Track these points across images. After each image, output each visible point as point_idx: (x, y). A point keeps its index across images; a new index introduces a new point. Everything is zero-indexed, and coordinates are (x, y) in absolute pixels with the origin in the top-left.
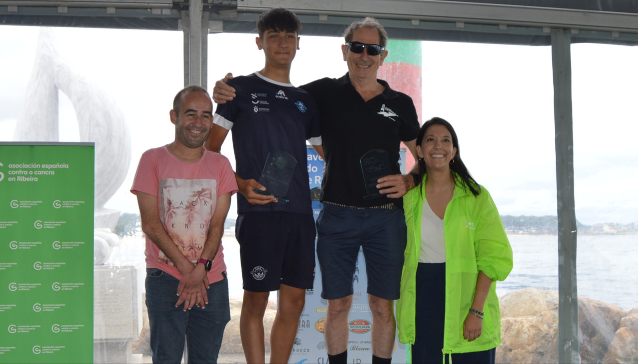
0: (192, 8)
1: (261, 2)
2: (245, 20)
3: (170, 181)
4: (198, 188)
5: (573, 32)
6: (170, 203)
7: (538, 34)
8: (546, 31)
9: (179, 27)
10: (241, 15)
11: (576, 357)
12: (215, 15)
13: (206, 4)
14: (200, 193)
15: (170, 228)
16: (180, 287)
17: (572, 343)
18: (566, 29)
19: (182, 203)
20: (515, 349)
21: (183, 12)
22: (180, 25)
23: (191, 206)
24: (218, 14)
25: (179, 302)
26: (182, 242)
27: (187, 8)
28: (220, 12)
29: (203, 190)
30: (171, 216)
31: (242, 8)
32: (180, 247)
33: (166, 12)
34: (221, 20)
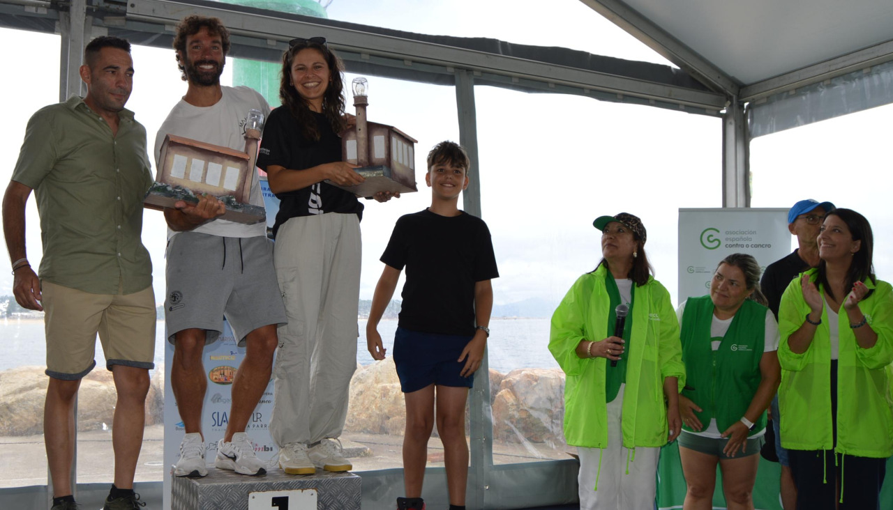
0: (73, 9)
1: (153, 10)
2: (135, 30)
5: (476, 73)
7: (443, 73)
8: (450, 70)
9: (56, 30)
10: (130, 23)
11: (487, 408)
12: (99, 21)
13: (91, 7)
17: (483, 392)
18: (469, 70)
20: (394, 416)
21: (62, 14)
22: (57, 28)
24: (103, 19)
27: (67, 9)
28: (105, 18)
31: (132, 15)
33: (43, 12)
34: (106, 27)
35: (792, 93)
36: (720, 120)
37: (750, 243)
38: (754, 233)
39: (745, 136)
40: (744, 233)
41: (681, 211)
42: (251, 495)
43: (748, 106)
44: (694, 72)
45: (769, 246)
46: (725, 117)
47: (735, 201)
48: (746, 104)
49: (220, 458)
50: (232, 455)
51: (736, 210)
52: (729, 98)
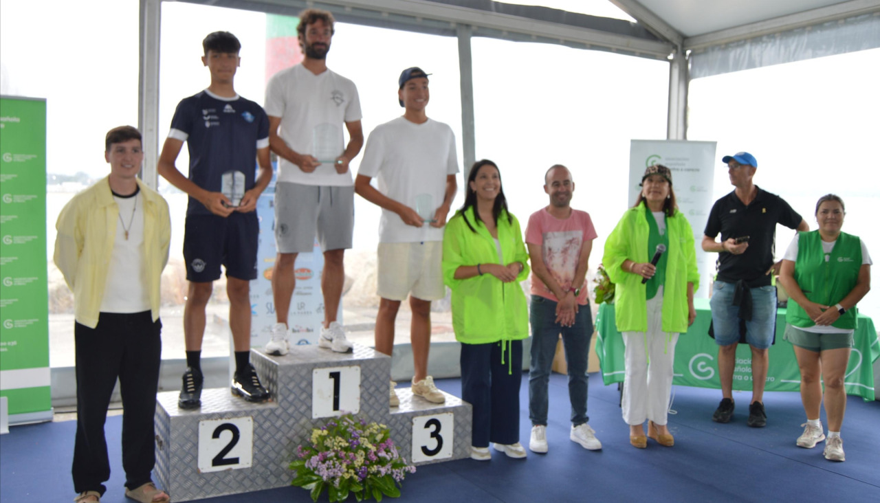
3: (550, 234)
4: (570, 238)
5: (474, 28)
6: (550, 249)
7: (447, 27)
8: (453, 26)
14: (571, 242)
15: (550, 267)
16: (558, 309)
18: (468, 26)
19: (558, 249)
23: (565, 251)
25: (557, 320)
26: (559, 277)
29: (573, 239)
30: (551, 259)
32: (558, 281)
35: (723, 46)
36: (668, 64)
37: (684, 167)
38: (687, 159)
39: (686, 77)
40: (679, 159)
41: (632, 141)
42: (315, 371)
43: (690, 55)
44: (648, 26)
45: (698, 170)
46: (671, 62)
47: (676, 134)
48: (688, 52)
49: (322, 340)
50: (329, 338)
51: (677, 141)
52: (675, 47)
